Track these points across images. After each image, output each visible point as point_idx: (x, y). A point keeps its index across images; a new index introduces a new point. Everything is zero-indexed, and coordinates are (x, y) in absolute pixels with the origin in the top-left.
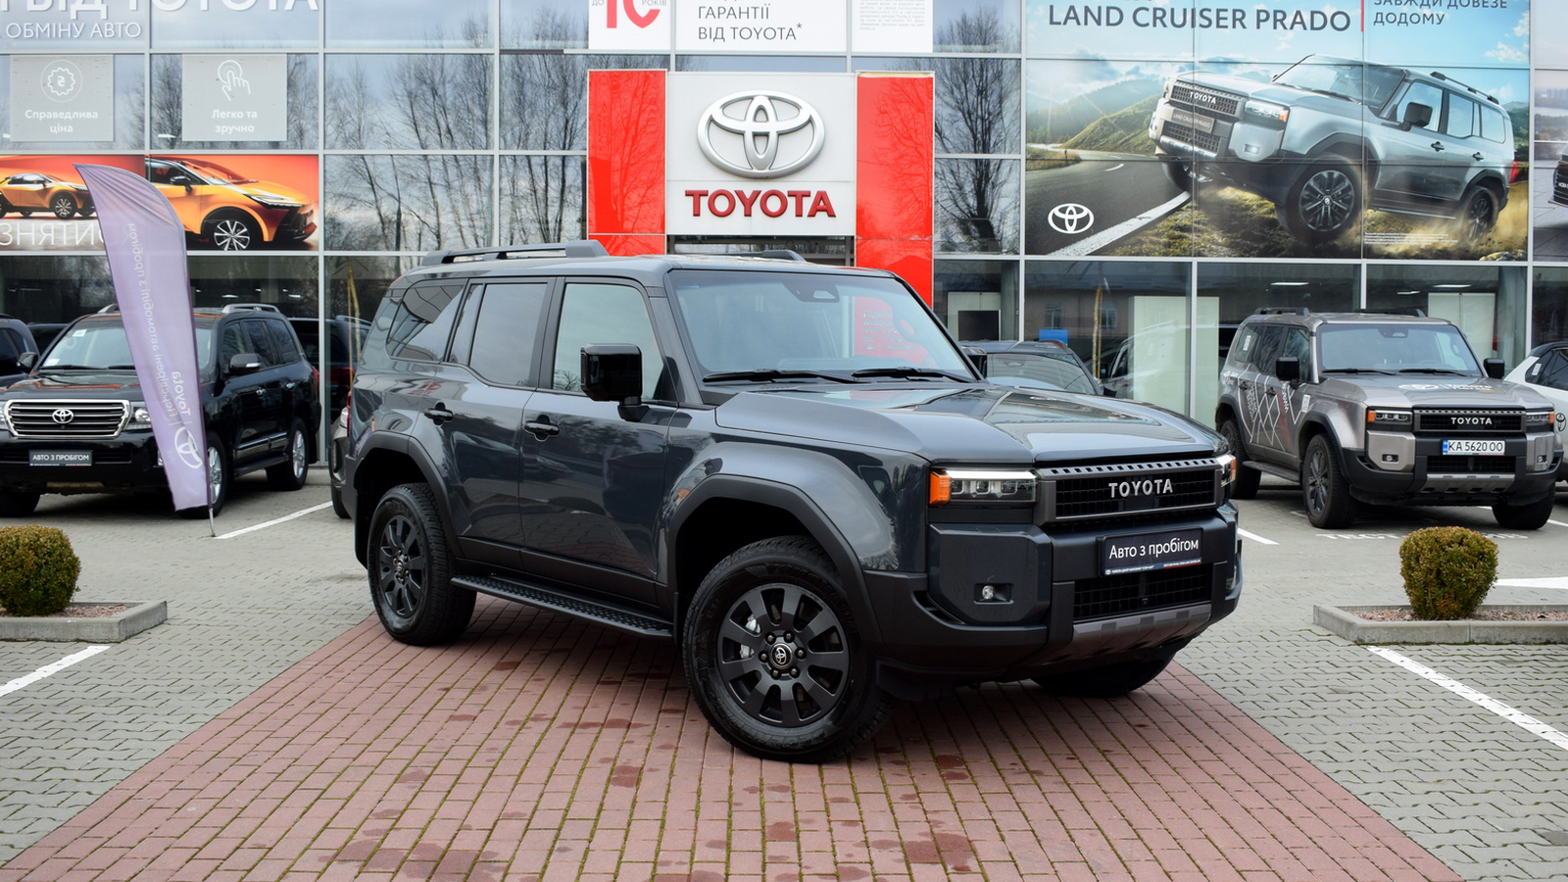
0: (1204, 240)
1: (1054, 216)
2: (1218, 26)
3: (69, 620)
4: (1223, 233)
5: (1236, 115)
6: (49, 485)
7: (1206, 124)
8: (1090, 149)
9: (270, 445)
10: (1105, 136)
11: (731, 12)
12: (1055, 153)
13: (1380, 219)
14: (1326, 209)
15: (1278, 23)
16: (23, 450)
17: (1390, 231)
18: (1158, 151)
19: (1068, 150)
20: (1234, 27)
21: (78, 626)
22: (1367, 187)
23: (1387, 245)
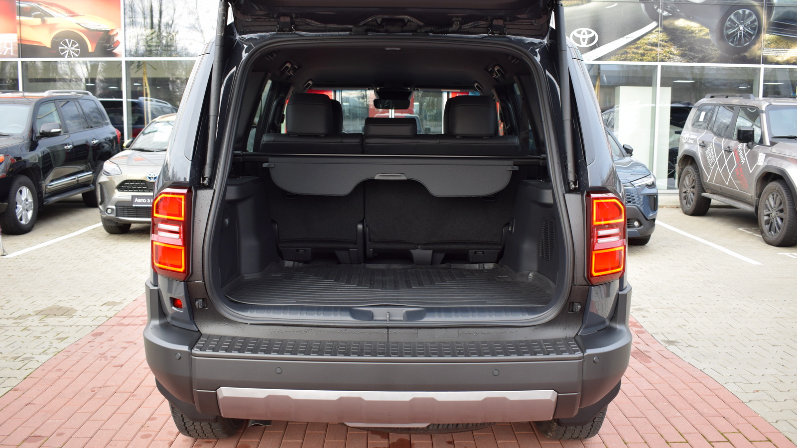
0: (665, 52)
1: (574, 36)
4: (677, 47)
13: (773, 40)
14: (741, 33)
17: (779, 48)
22: (766, 20)
23: (777, 56)
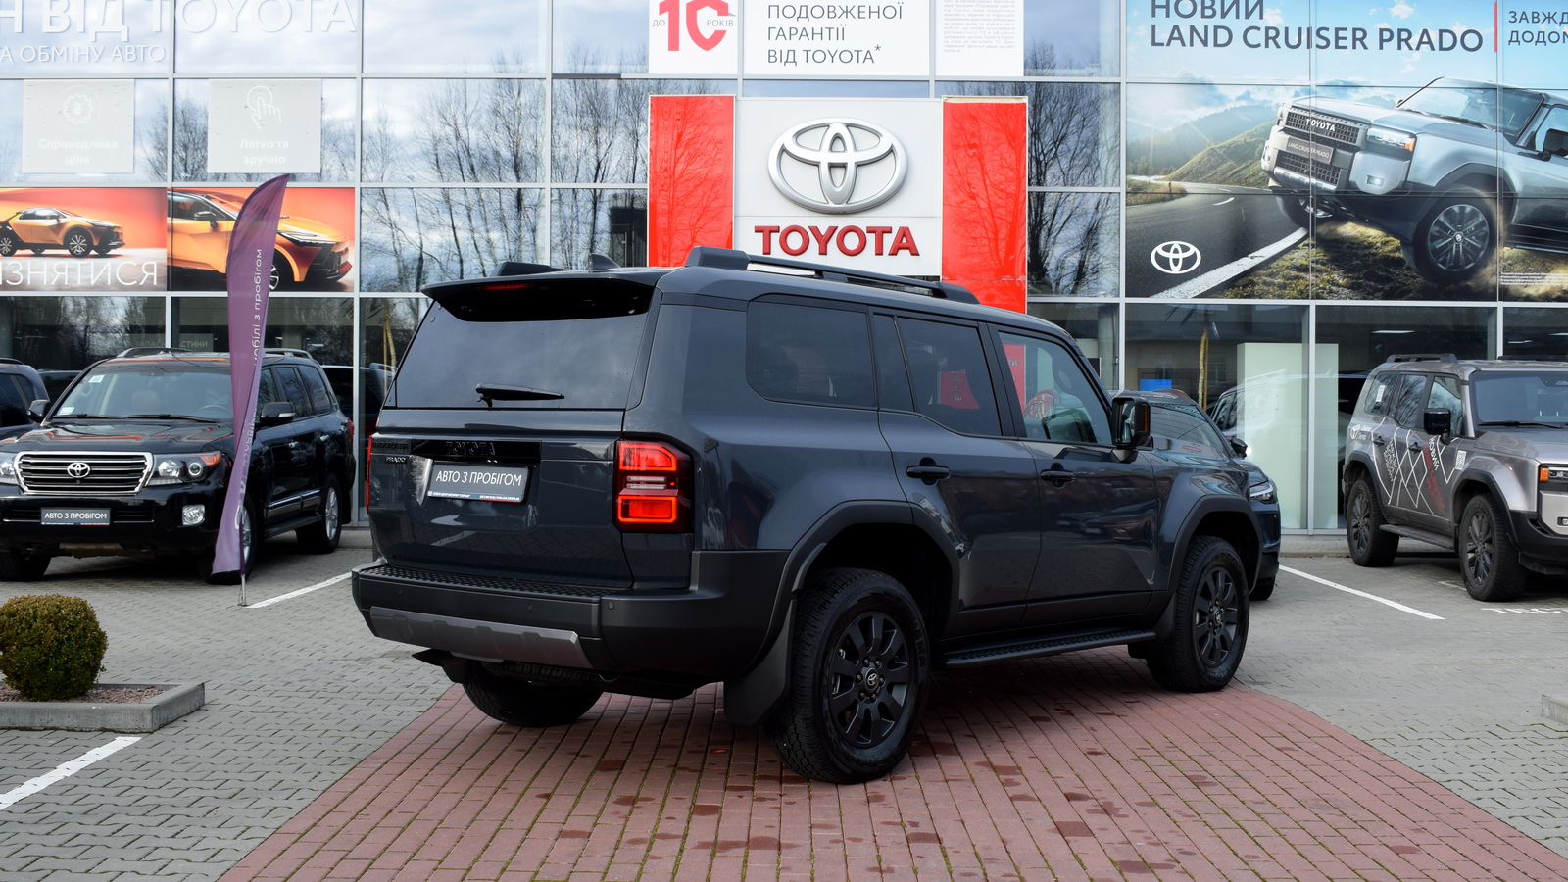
0: (1322, 281)
1: (1158, 255)
2: (1337, 47)
3: (94, 706)
4: (1344, 273)
5: (1357, 144)
6: (62, 546)
7: (1325, 154)
8: (1197, 182)
9: (302, 503)
10: (1213, 167)
11: (804, 33)
12: (1159, 186)
13: (1518, 257)
14: (1458, 246)
15: (1403, 43)
16: (35, 507)
17: (1529, 271)
18: (1272, 183)
19: (1173, 183)
20: (1354, 47)
21: (104, 713)
22: (1502, 222)
23: (1526, 286)
